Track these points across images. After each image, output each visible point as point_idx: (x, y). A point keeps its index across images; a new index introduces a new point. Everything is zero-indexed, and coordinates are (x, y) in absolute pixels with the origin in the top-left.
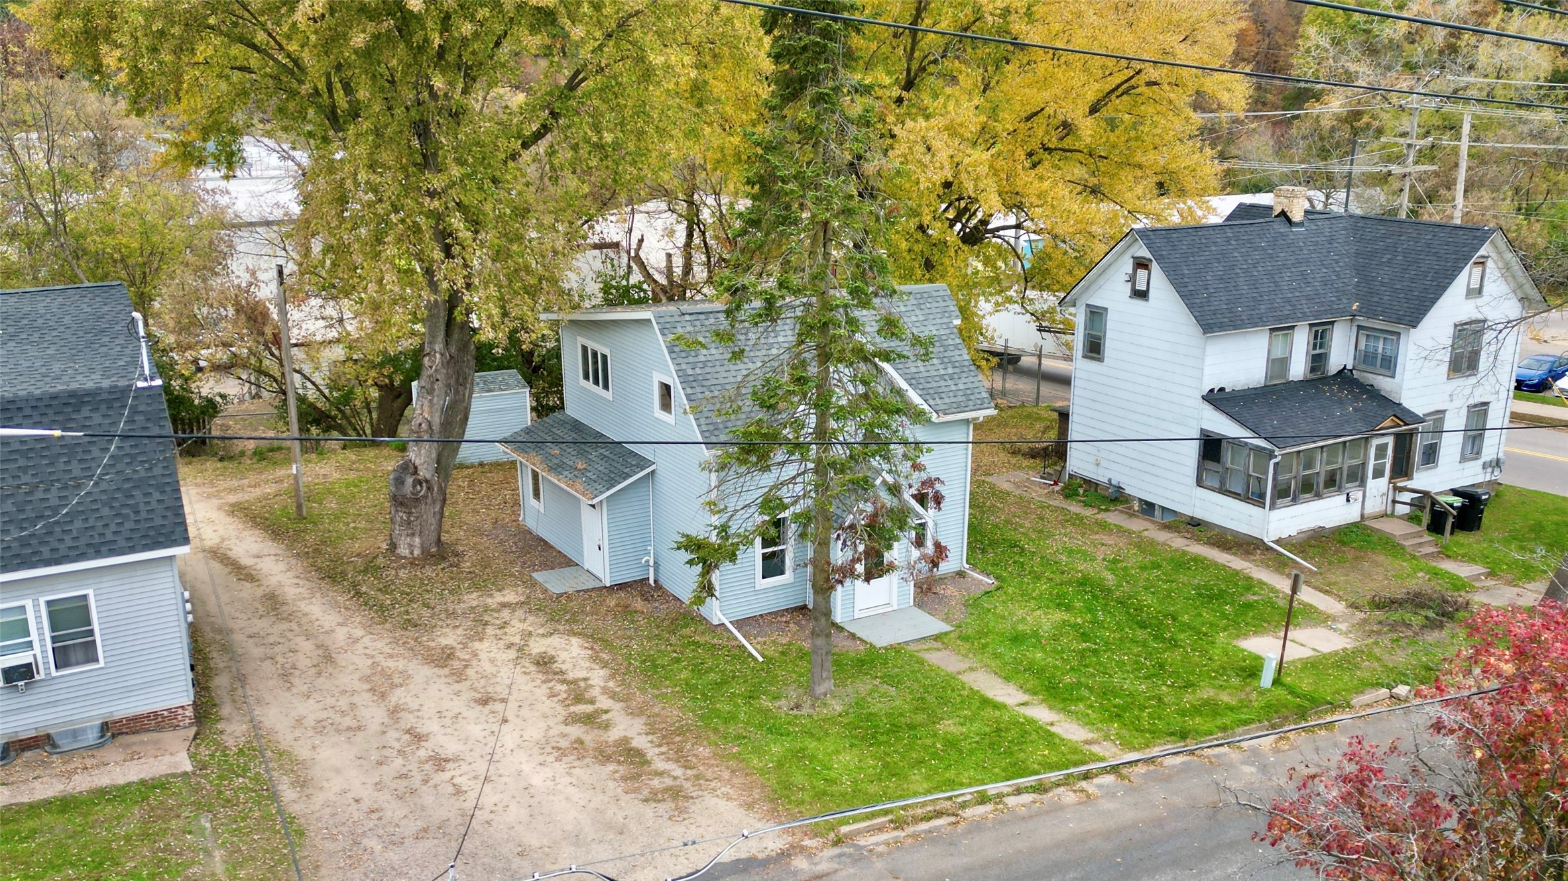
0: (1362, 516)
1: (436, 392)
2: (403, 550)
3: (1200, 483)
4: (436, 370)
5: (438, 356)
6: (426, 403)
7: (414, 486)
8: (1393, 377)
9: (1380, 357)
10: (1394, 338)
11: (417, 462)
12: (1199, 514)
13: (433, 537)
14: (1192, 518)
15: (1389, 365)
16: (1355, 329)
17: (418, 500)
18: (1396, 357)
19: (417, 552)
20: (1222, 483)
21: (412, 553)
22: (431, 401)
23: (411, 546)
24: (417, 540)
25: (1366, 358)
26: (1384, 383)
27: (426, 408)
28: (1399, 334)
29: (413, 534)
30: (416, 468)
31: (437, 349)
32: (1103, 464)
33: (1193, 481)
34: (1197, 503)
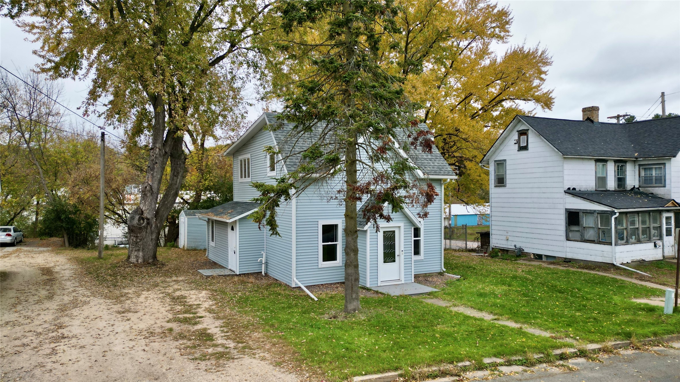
0: (664, 256)
1: (156, 170)
2: (133, 260)
3: (568, 239)
4: (156, 157)
5: (157, 150)
6: (150, 176)
7: (139, 220)
8: (665, 186)
9: (654, 178)
10: (663, 166)
11: (144, 209)
12: (569, 256)
13: (151, 253)
14: (566, 258)
15: (661, 181)
16: (637, 167)
17: (140, 228)
18: (665, 176)
19: (140, 261)
20: (582, 235)
21: (137, 261)
22: (152, 174)
23: (137, 257)
24: (141, 254)
25: (647, 181)
26: (659, 191)
27: (150, 179)
28: (665, 164)
29: (139, 250)
30: (142, 212)
31: (157, 146)
32: (510, 238)
33: (564, 238)
34: (568, 250)
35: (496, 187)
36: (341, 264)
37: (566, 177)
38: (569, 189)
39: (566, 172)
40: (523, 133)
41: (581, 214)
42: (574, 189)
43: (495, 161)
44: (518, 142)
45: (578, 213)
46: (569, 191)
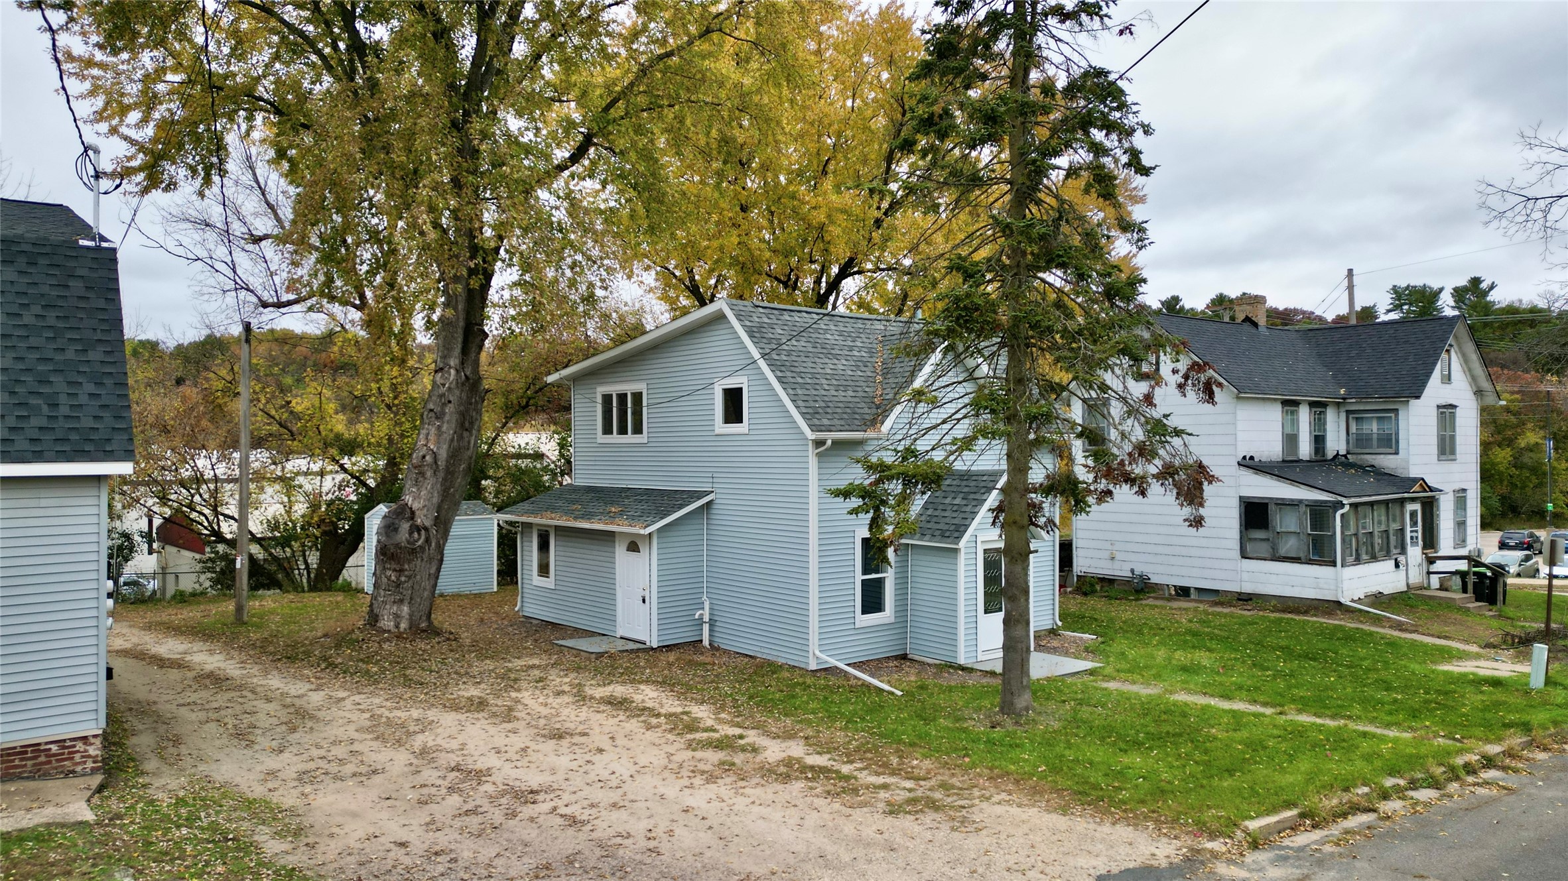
0: (1408, 585)
1: (447, 418)
2: (387, 623)
3: (1244, 556)
4: (449, 388)
5: (453, 372)
6: (433, 431)
7: (411, 533)
8: (1397, 453)
9: (1375, 436)
10: (1392, 415)
11: (415, 506)
12: (1248, 588)
13: (424, 608)
14: (1240, 594)
15: (1390, 443)
16: (1343, 416)
17: (413, 552)
18: (1397, 434)
19: (403, 626)
20: (1274, 548)
21: (397, 627)
22: (439, 427)
23: (397, 616)
24: (406, 609)
25: (1360, 442)
26: (1386, 462)
27: (432, 437)
28: (1397, 410)
29: (401, 601)
30: (413, 513)
31: (452, 364)
32: (1119, 556)
33: (1236, 553)
34: (1245, 576)
37: (1241, 436)
38: (1244, 458)
39: (1240, 426)
41: (1272, 508)
42: (1252, 458)
45: (1267, 504)
46: (1244, 462)
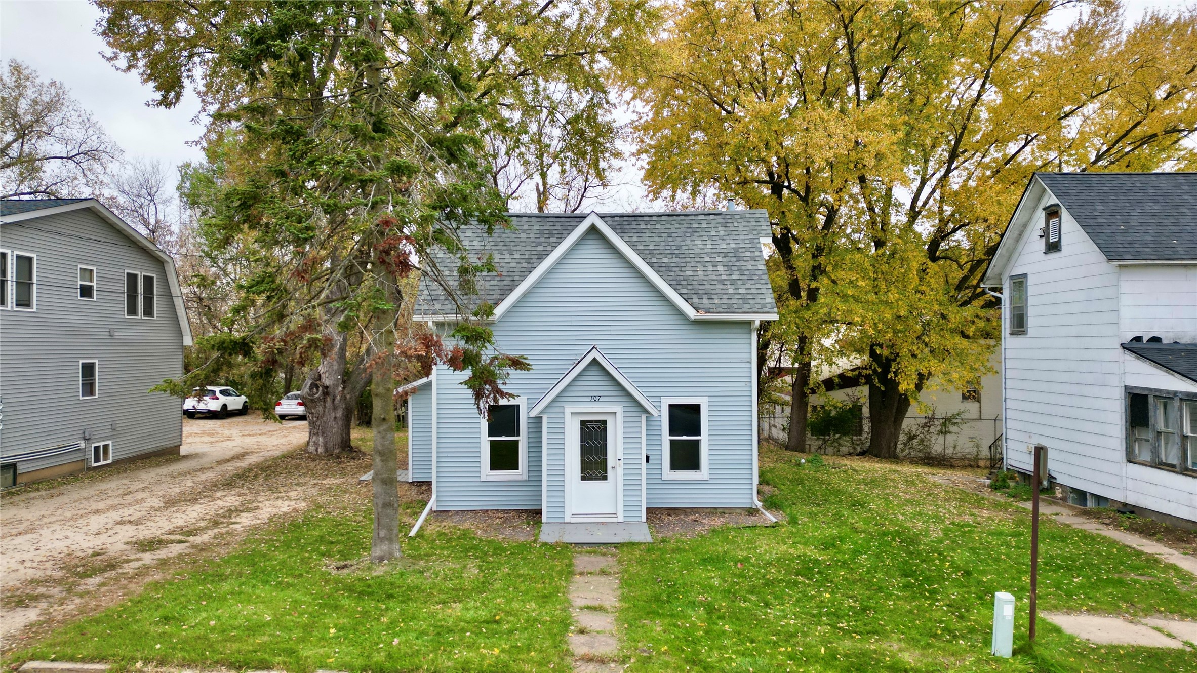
3: (1131, 459)
12: (1132, 499)
13: (337, 439)
14: (1125, 505)
20: (1155, 452)
21: (317, 451)
23: (316, 443)
30: (320, 376)
33: (1121, 455)
34: (1130, 484)
35: (1011, 334)
36: (525, 477)
37: (1125, 313)
38: (1138, 339)
39: (1125, 300)
40: (1052, 212)
41: (1151, 400)
42: (1156, 340)
43: (1011, 277)
44: (1045, 234)
45: (1146, 396)
